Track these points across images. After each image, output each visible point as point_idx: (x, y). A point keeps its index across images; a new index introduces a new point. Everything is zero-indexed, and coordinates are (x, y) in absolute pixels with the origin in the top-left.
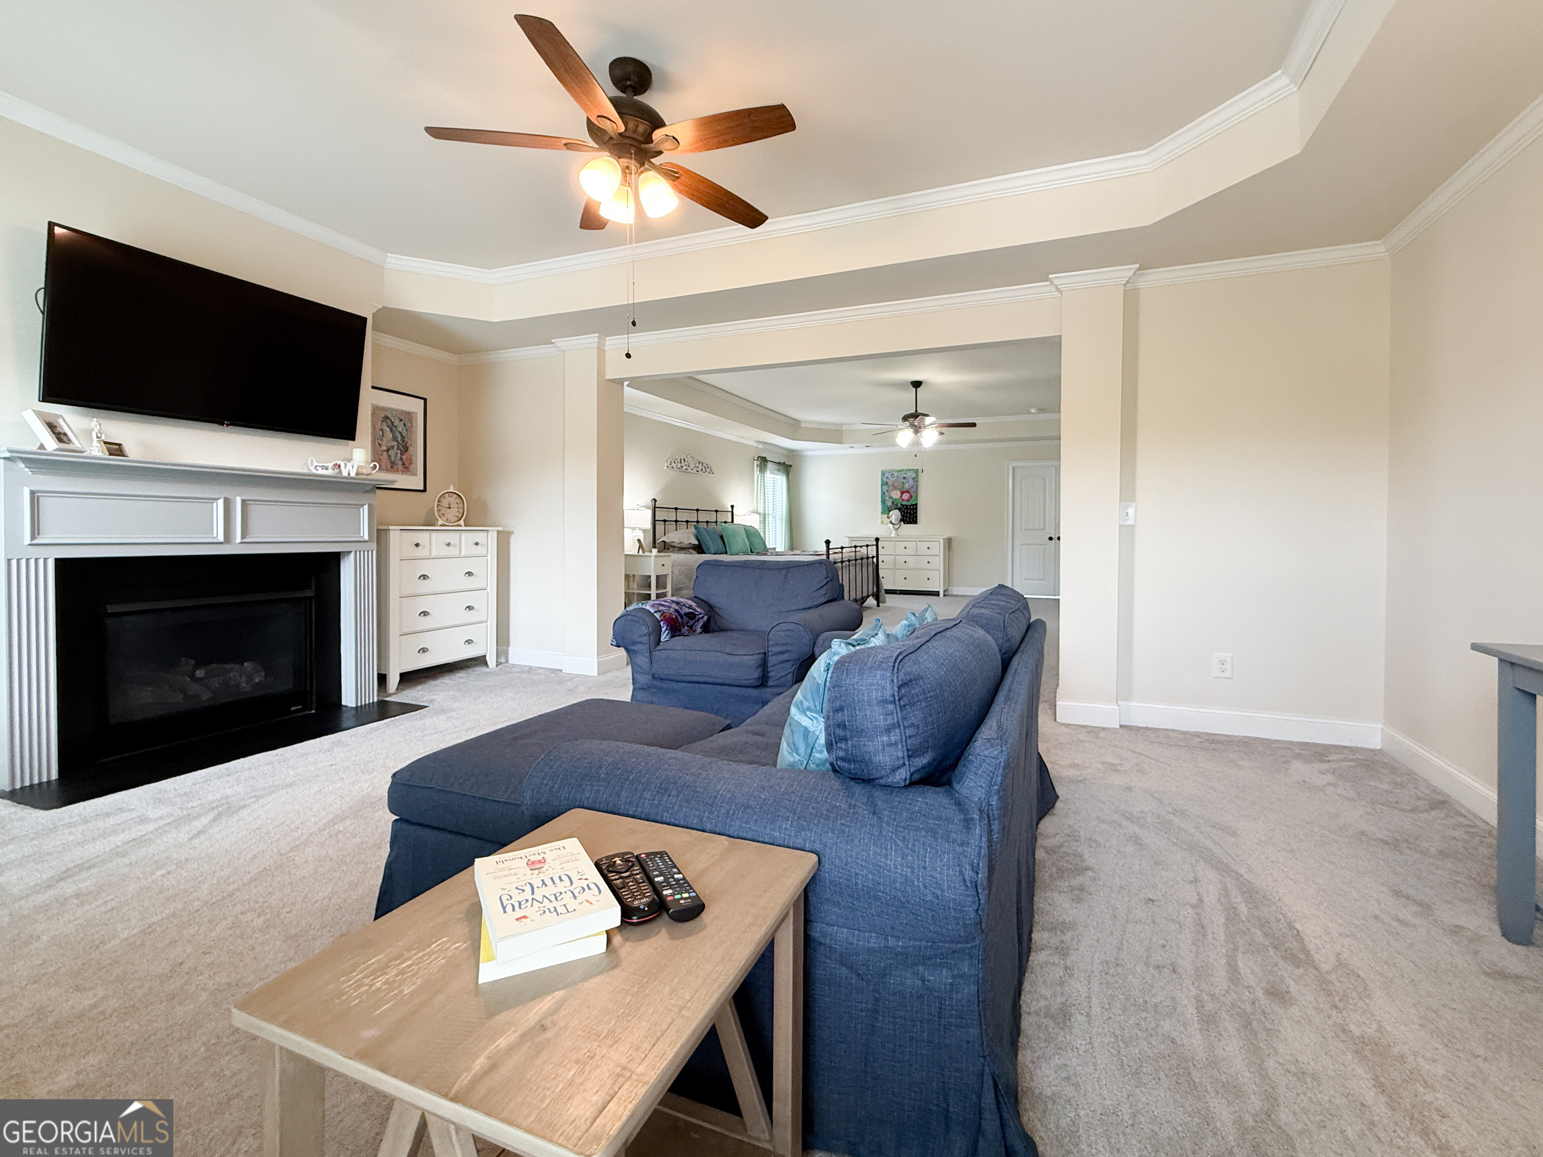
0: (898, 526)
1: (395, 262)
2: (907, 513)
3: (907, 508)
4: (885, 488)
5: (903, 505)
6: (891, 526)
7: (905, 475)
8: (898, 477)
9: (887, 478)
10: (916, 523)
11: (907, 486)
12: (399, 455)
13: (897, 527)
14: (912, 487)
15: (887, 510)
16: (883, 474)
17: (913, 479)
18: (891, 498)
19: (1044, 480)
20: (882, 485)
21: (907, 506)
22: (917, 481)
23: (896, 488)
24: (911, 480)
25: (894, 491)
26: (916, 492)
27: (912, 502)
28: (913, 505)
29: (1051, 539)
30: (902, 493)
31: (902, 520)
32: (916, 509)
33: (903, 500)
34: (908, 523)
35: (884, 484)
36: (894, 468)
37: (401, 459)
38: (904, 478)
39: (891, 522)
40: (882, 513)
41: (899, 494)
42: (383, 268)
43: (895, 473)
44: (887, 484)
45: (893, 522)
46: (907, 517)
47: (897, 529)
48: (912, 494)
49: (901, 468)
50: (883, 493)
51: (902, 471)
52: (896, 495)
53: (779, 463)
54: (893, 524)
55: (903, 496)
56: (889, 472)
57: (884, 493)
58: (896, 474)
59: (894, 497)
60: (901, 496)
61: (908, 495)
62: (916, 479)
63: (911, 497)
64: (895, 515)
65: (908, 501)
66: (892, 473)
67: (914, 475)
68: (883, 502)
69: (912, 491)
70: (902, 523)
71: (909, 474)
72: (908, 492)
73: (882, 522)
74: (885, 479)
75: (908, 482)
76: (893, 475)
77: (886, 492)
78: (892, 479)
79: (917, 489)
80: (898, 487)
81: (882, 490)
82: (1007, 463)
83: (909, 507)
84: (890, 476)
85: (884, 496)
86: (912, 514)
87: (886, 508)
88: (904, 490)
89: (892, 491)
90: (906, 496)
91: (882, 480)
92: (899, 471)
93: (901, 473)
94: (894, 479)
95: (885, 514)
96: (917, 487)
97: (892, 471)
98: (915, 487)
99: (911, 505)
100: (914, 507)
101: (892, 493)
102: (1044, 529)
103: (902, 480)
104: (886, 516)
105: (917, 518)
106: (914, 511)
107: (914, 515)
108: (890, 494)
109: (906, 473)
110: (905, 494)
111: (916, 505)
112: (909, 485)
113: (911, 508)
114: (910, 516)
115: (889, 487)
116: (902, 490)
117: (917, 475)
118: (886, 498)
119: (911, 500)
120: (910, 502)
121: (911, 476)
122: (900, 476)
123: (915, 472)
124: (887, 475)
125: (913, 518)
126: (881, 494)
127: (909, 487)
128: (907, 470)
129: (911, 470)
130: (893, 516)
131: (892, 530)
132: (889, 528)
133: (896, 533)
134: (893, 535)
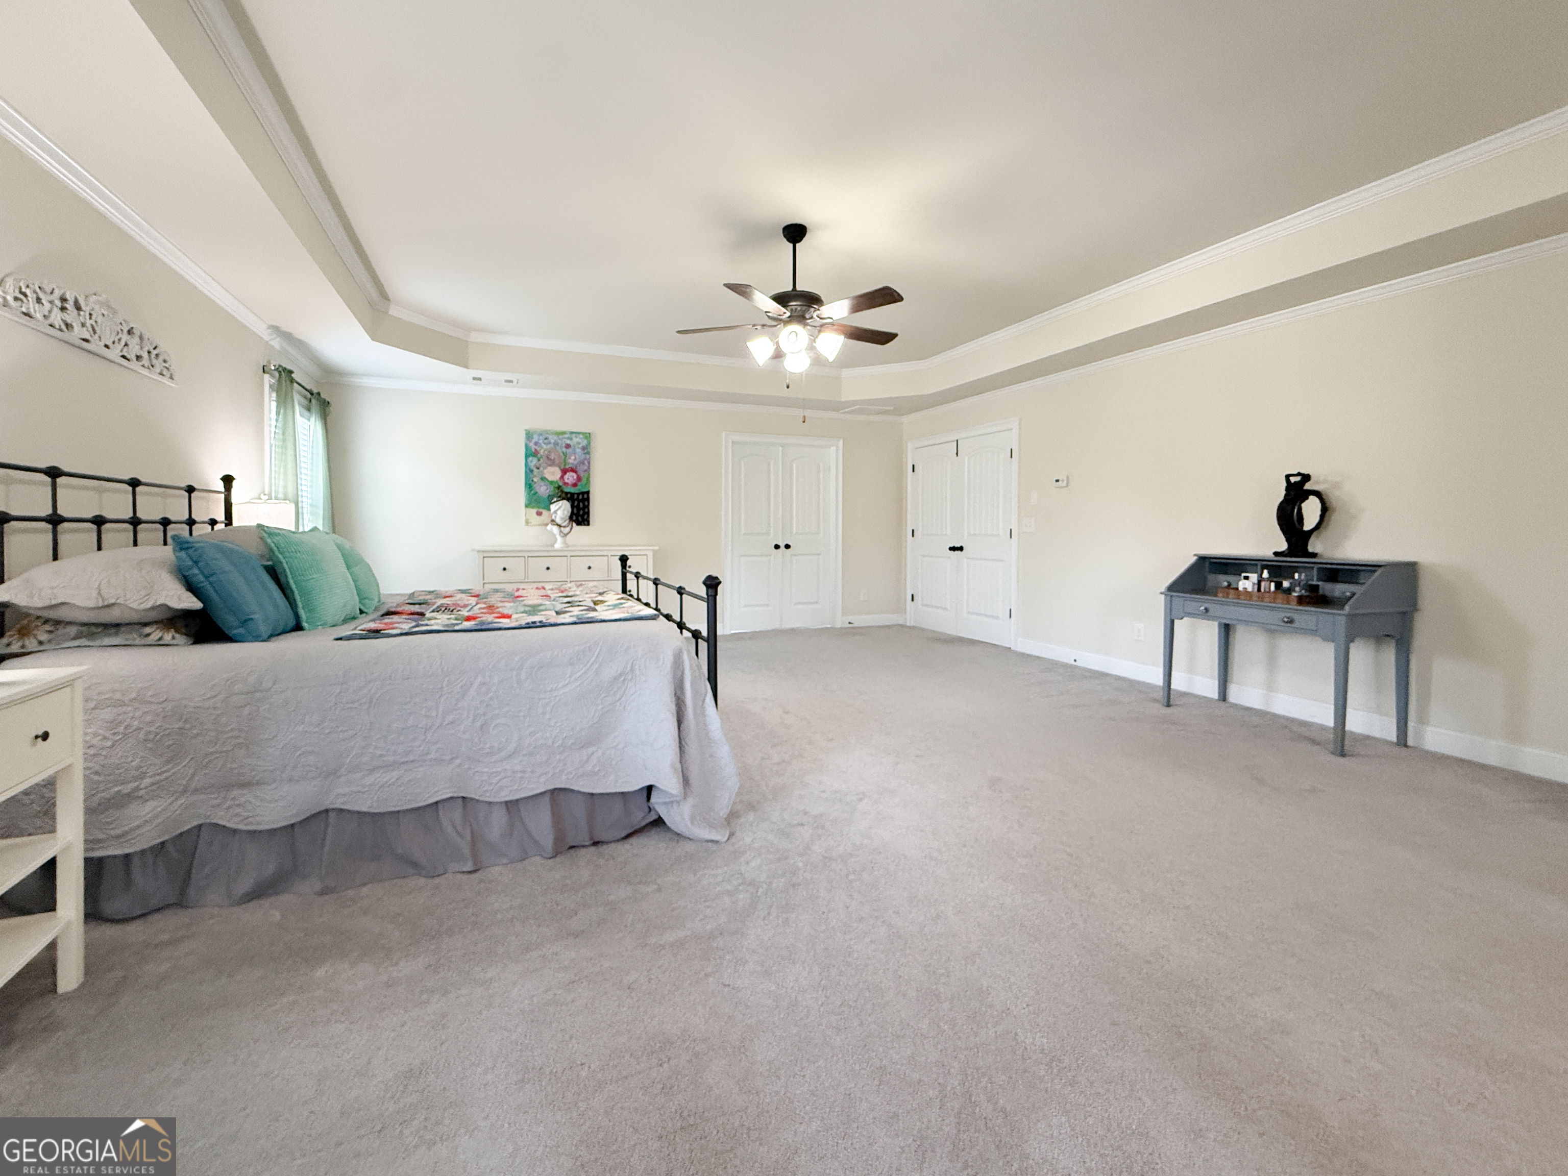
0: (568, 529)
4: (533, 462)
6: (555, 529)
7: (568, 442)
8: (556, 444)
9: (536, 444)
10: (588, 524)
11: (571, 461)
14: (582, 463)
15: (533, 500)
16: (529, 435)
17: (584, 448)
18: (543, 479)
19: (769, 464)
20: (527, 457)
21: (574, 493)
22: (588, 453)
23: (552, 463)
24: (578, 450)
25: (550, 469)
26: (588, 471)
27: (580, 488)
28: (583, 493)
29: (777, 547)
30: (564, 472)
31: (571, 518)
32: (588, 499)
33: (566, 484)
35: (531, 453)
36: (549, 428)
38: (568, 446)
40: (527, 506)
41: (558, 474)
43: (551, 437)
44: (535, 454)
45: (558, 521)
47: (566, 535)
48: (582, 475)
49: (561, 429)
50: (529, 471)
51: (564, 433)
52: (553, 474)
53: (311, 392)
54: (559, 526)
55: (566, 477)
56: (541, 435)
57: (532, 471)
58: (552, 439)
59: (550, 479)
60: (562, 477)
61: (575, 474)
62: (586, 449)
63: (579, 479)
64: (562, 509)
65: (575, 485)
66: (545, 435)
67: (585, 442)
68: (529, 486)
69: (581, 469)
70: (574, 524)
71: (575, 440)
72: (573, 470)
73: (527, 523)
74: (532, 445)
75: (575, 453)
76: (546, 439)
77: (535, 470)
78: (545, 447)
79: (589, 467)
80: (557, 461)
81: (526, 465)
82: (724, 433)
83: (576, 496)
84: (541, 442)
85: (531, 476)
86: (583, 509)
87: (535, 497)
88: (567, 467)
89: (545, 468)
90: (570, 478)
91: (527, 446)
92: (558, 434)
93: (561, 437)
94: (549, 446)
95: (533, 508)
96: (589, 463)
97: (547, 432)
98: (587, 462)
99: (578, 494)
100: (586, 496)
101: (545, 471)
102: (768, 534)
103: (564, 450)
104: (534, 511)
105: (588, 516)
106: (586, 503)
107: (586, 510)
108: (543, 473)
109: (571, 439)
110: (568, 474)
111: (588, 493)
112: (575, 459)
113: (581, 497)
114: (581, 512)
115: (539, 460)
116: (562, 467)
117: (589, 443)
118: (535, 480)
119: (579, 484)
120: (577, 488)
121: (579, 443)
122: (560, 442)
123: (586, 438)
124: (536, 438)
125: (582, 516)
126: (526, 472)
127: (575, 463)
128: (572, 433)
129: (579, 433)
130: (559, 512)
131: (558, 537)
132: (551, 532)
133: (565, 542)
134: (558, 545)
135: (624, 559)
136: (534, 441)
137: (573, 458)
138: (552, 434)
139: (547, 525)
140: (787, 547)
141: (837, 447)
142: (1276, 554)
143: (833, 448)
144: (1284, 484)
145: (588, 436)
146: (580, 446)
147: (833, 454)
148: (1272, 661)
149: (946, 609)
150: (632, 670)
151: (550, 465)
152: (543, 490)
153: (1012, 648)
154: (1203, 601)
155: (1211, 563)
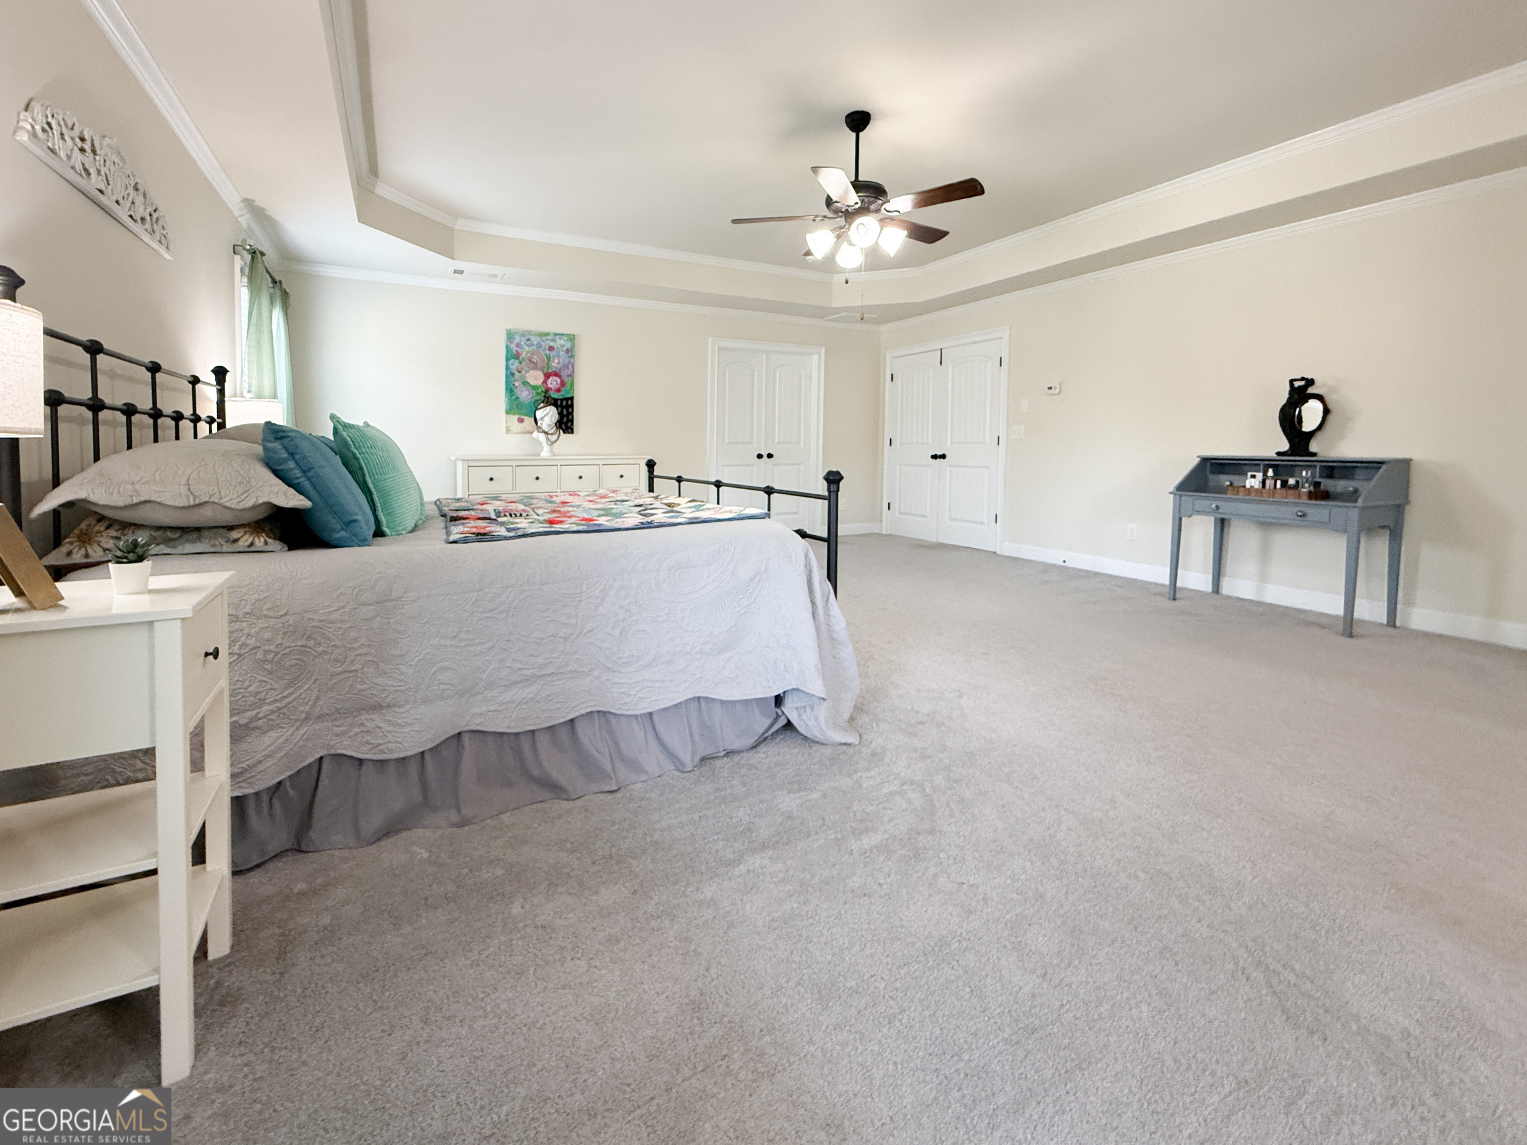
0: (555, 437)
4: (514, 365)
6: (542, 437)
7: (552, 344)
8: (539, 346)
9: (518, 345)
10: (572, 432)
11: (555, 365)
14: (566, 366)
15: (515, 406)
16: (510, 336)
17: (568, 351)
18: (525, 383)
19: (753, 372)
20: (508, 360)
21: (559, 398)
22: (572, 356)
23: (535, 366)
24: (561, 353)
25: (532, 372)
26: (571, 376)
27: (564, 393)
28: (567, 399)
29: (760, 456)
30: (547, 376)
31: (558, 425)
32: (572, 406)
33: (549, 388)
35: (512, 355)
36: (533, 329)
38: (551, 348)
40: (507, 412)
41: (541, 378)
43: (533, 338)
44: (517, 356)
45: (545, 427)
48: (566, 379)
49: (546, 330)
50: (510, 375)
51: (547, 334)
52: (535, 378)
55: (549, 381)
56: (523, 335)
57: (513, 375)
58: (535, 340)
59: (532, 383)
60: (545, 382)
61: (557, 378)
62: (570, 352)
63: (563, 384)
64: (548, 415)
65: (558, 390)
66: (527, 336)
67: (567, 345)
68: (510, 390)
69: (564, 374)
71: (560, 342)
72: (556, 374)
73: (508, 430)
74: (513, 346)
75: (558, 356)
76: (528, 340)
77: (517, 373)
78: (527, 349)
79: (573, 372)
80: (540, 365)
81: (507, 368)
82: (710, 340)
83: (559, 402)
84: (523, 343)
85: (512, 379)
86: (567, 416)
87: (516, 403)
88: (550, 371)
89: (526, 372)
90: (553, 383)
91: (507, 347)
92: (542, 335)
93: (544, 338)
94: (531, 349)
95: (514, 414)
96: (573, 367)
97: (530, 333)
98: (570, 366)
99: (562, 400)
100: (570, 402)
101: (527, 375)
102: (750, 443)
103: (547, 352)
104: (516, 417)
105: (572, 424)
106: (570, 410)
107: (570, 417)
108: (524, 376)
109: (553, 340)
110: (551, 378)
111: (572, 398)
112: (559, 363)
113: (564, 403)
114: (565, 420)
115: (521, 363)
116: (545, 371)
117: (573, 345)
118: (517, 384)
119: (563, 389)
120: (562, 393)
121: (563, 346)
122: (543, 344)
123: (570, 340)
124: (517, 339)
125: (566, 424)
126: (507, 375)
127: (560, 366)
128: (556, 334)
129: (563, 335)
130: (546, 419)
131: (545, 445)
132: (537, 441)
133: (552, 451)
134: (545, 454)
135: (651, 465)
136: (515, 342)
137: (556, 361)
138: (536, 335)
139: (532, 433)
140: (770, 456)
141: (819, 354)
142: (1279, 454)
143: (815, 357)
144: (1288, 388)
145: (572, 338)
146: (565, 349)
147: (815, 362)
148: (1265, 554)
149: (926, 516)
150: (766, 570)
151: (533, 369)
152: (525, 395)
153: (998, 552)
154: (1215, 499)
155: (1212, 464)
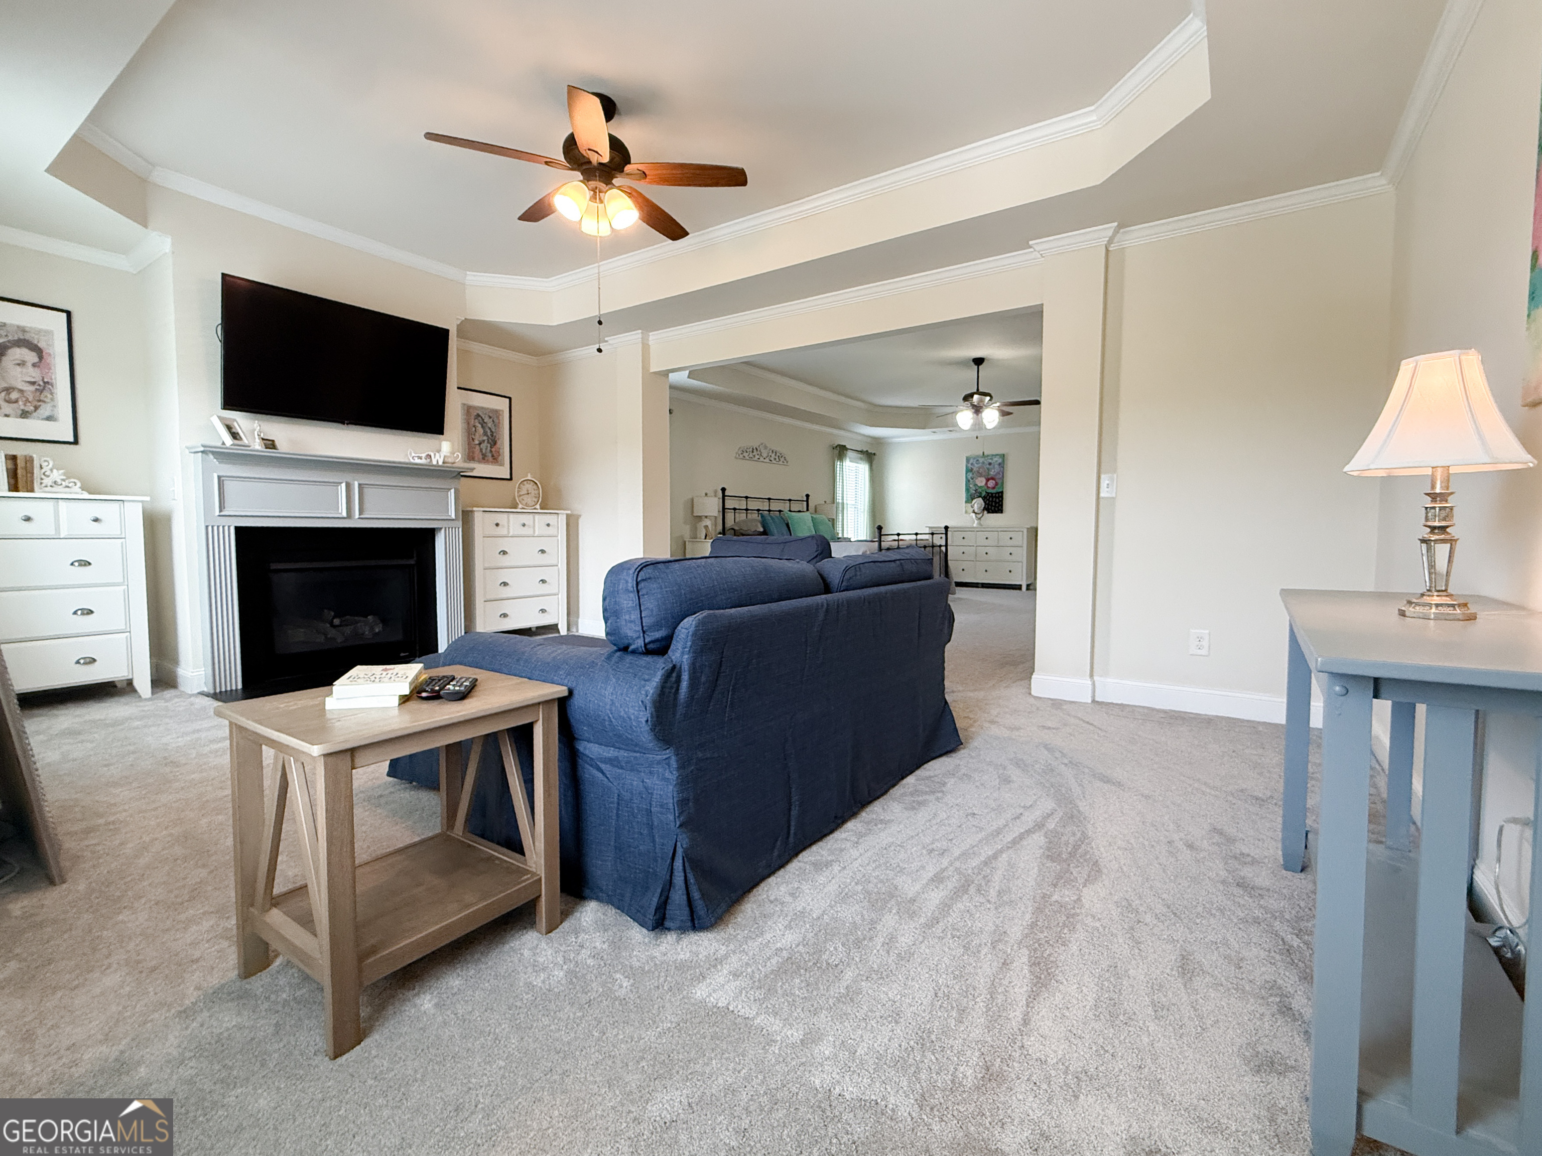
0: (981, 515)
1: (473, 278)
2: (992, 501)
3: (992, 496)
4: (970, 475)
5: (988, 493)
6: (973, 515)
7: (990, 461)
8: (983, 463)
9: (972, 464)
10: (1001, 512)
11: (992, 473)
12: (489, 448)
13: (979, 516)
14: (998, 473)
15: (970, 498)
16: (968, 460)
17: (1000, 464)
18: (976, 485)
20: (967, 472)
21: (992, 494)
22: (1003, 467)
23: (981, 476)
24: (997, 466)
25: (979, 478)
26: (1002, 479)
27: (997, 490)
28: (998, 493)
30: (988, 480)
31: (985, 509)
32: (1002, 496)
33: (988, 487)
34: (993, 512)
35: (969, 470)
36: (980, 454)
37: (491, 451)
38: (990, 464)
39: (974, 512)
40: (966, 502)
41: (984, 481)
42: (464, 284)
44: (971, 470)
45: (976, 511)
46: (992, 506)
47: (980, 519)
48: (998, 481)
49: (986, 454)
50: (968, 481)
51: (989, 456)
52: (981, 482)
53: (861, 452)
54: (976, 513)
55: (989, 483)
56: (974, 458)
57: (969, 481)
58: (981, 460)
59: (979, 485)
60: (986, 484)
61: (994, 482)
62: (1002, 465)
63: (997, 484)
64: (978, 503)
65: (994, 488)
67: (1000, 461)
68: (967, 490)
69: (998, 478)
70: (985, 512)
71: (995, 459)
72: (993, 479)
73: (966, 512)
74: (969, 465)
75: (994, 468)
76: (978, 460)
77: (971, 480)
78: (977, 465)
79: (1003, 476)
80: (984, 474)
81: (966, 477)
83: (994, 495)
84: (975, 462)
85: (969, 483)
86: (998, 503)
87: (969, 495)
88: (989, 477)
89: (976, 479)
90: (991, 483)
91: (966, 466)
92: (984, 457)
93: (986, 458)
94: (979, 465)
96: (1003, 473)
97: (978, 456)
98: (1002, 473)
99: (996, 493)
100: (1000, 495)
103: (988, 466)
104: (970, 504)
105: (1002, 507)
106: (1000, 500)
107: (1000, 504)
108: (974, 482)
109: (992, 459)
110: (990, 481)
111: (1002, 492)
112: (995, 472)
113: (997, 496)
114: (995, 505)
115: (973, 474)
116: (987, 477)
117: (1003, 461)
118: (971, 486)
119: (997, 487)
120: (995, 490)
121: (997, 462)
122: (985, 462)
124: (971, 461)
125: (998, 507)
126: (966, 481)
127: (995, 474)
128: (993, 455)
129: (997, 455)
130: (975, 505)
131: (975, 520)
132: (972, 517)
133: (980, 524)
134: (975, 525)
136: (971, 462)
137: (993, 471)
138: (981, 457)
145: (1003, 457)
152: (974, 492)
